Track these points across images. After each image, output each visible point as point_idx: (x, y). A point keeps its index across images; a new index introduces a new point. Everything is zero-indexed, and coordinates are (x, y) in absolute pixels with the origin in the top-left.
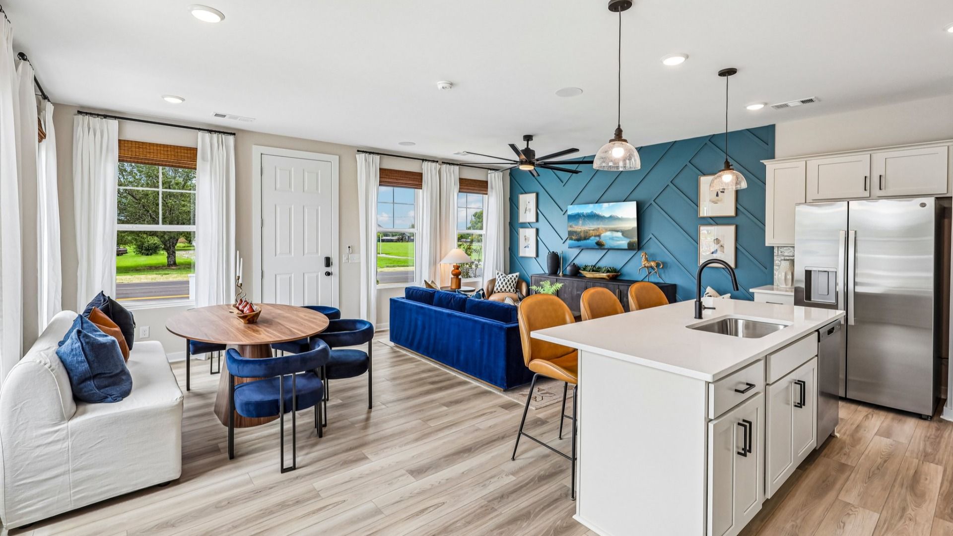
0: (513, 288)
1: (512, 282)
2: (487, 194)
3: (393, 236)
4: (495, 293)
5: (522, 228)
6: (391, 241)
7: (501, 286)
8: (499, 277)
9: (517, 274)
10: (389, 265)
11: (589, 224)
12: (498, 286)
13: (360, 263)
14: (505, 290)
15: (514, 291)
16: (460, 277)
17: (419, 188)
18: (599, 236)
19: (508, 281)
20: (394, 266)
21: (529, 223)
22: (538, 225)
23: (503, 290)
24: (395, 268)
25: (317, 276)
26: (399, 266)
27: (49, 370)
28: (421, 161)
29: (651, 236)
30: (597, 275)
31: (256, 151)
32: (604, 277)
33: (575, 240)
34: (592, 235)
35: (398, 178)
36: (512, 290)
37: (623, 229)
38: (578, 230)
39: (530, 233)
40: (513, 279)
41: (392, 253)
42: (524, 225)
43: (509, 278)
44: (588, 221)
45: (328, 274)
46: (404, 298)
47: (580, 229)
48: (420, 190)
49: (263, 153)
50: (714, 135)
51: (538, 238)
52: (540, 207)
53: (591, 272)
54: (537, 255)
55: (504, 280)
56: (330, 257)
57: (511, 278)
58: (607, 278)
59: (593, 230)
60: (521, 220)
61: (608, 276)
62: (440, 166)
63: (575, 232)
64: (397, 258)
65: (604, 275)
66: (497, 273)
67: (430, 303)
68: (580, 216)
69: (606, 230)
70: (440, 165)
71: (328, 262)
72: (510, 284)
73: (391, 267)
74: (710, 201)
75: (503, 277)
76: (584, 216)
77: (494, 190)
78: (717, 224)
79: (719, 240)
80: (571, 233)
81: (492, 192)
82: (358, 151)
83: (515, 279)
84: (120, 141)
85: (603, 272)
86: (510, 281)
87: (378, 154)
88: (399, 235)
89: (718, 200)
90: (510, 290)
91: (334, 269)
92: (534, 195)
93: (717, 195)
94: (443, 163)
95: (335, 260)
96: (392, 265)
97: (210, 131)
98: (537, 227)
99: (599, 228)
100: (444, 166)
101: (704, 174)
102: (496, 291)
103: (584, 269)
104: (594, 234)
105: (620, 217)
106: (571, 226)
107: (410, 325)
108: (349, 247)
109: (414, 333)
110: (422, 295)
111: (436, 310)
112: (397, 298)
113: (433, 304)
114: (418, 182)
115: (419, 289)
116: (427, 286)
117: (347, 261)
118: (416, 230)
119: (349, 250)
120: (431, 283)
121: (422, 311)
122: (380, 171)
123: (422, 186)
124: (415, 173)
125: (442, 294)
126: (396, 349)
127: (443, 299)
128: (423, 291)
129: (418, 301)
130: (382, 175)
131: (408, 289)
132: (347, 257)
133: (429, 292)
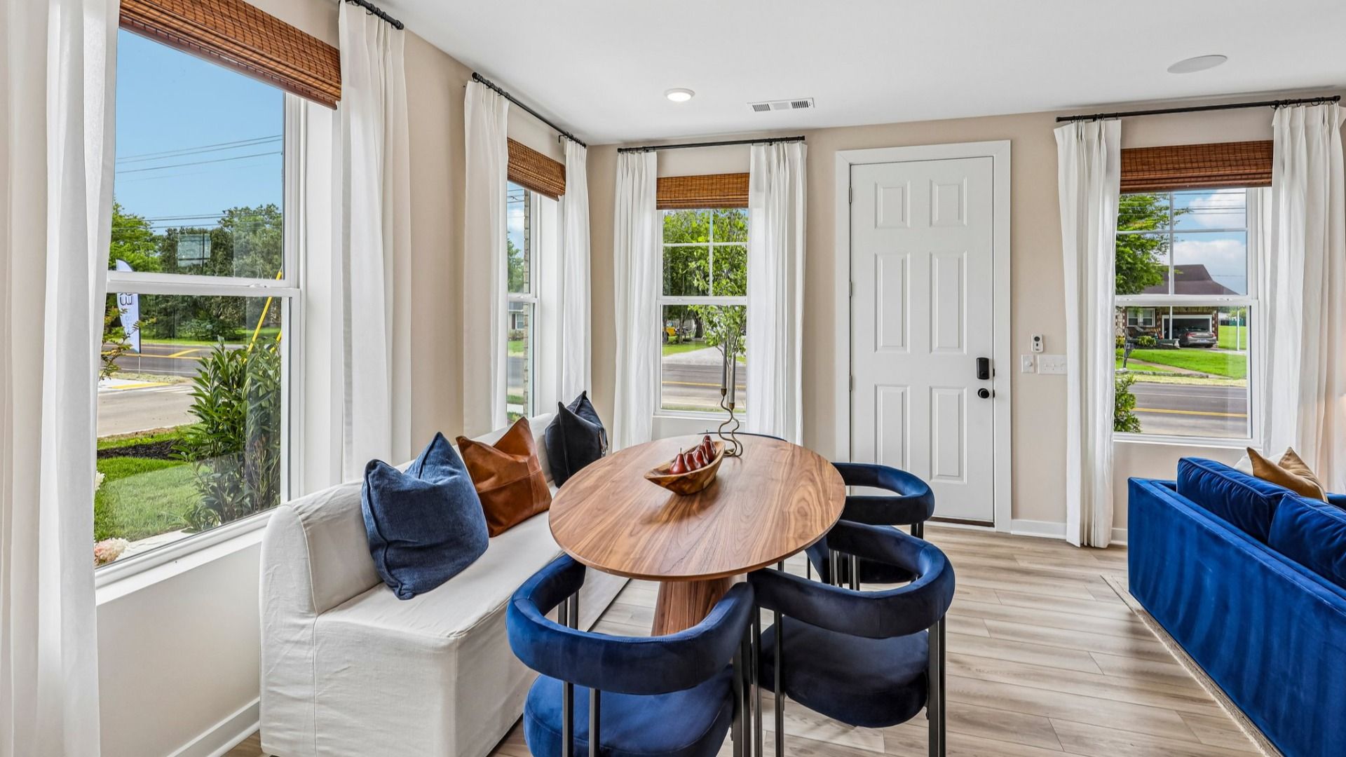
13: (1066, 375)
17: (1263, 185)
25: (960, 397)
27: (302, 524)
31: (841, 160)
35: (1182, 166)
45: (984, 394)
46: (1172, 487)
49: (852, 162)
56: (990, 357)
67: (1260, 535)
71: (984, 369)
82: (1059, 120)
84: (659, 180)
87: (1116, 116)
91: (1000, 384)
95: (1001, 365)
97: (771, 141)
107: (1181, 575)
108: (1037, 339)
109: (1194, 606)
110: (1227, 495)
111: (1268, 566)
112: (1151, 482)
113: (1268, 539)
114: (1258, 169)
115: (1219, 473)
116: (1259, 468)
117: (1032, 368)
118: (1255, 296)
119: (1037, 345)
120: (1280, 458)
121: (1217, 549)
122: (1122, 158)
123: (1271, 178)
124: (1247, 143)
125: (1304, 515)
126: (1144, 621)
127: (1307, 534)
128: (1234, 482)
129: (1213, 512)
130: (1129, 168)
131: (1184, 464)
132: (1032, 361)
133: (1252, 492)
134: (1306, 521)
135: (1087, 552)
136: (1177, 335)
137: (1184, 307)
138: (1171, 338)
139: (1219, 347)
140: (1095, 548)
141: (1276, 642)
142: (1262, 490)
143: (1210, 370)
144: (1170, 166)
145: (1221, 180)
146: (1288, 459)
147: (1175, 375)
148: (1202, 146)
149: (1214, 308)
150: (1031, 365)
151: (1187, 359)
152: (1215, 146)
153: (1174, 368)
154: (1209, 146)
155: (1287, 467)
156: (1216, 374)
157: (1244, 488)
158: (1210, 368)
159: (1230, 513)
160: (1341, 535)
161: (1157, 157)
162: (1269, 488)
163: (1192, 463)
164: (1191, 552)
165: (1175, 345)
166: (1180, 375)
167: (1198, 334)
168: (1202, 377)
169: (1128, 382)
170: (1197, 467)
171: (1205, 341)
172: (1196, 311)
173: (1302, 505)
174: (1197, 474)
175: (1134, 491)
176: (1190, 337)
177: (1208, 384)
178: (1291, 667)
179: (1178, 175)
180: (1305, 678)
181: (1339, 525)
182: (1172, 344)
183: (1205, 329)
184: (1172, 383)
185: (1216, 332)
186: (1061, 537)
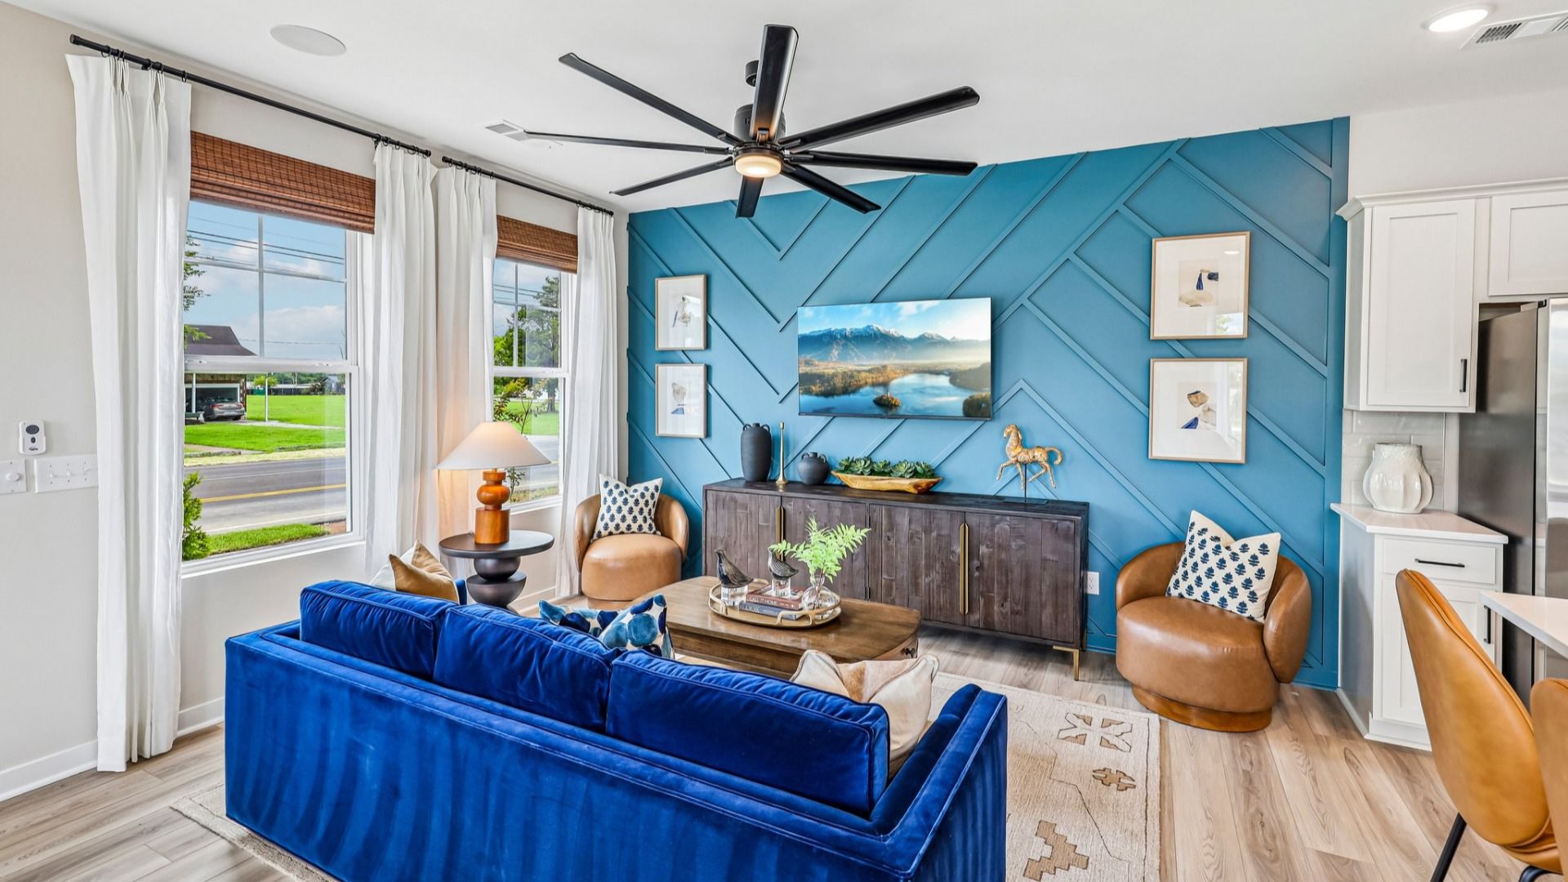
0: (649, 521)
1: (647, 503)
2: (575, 271)
3: (301, 382)
4: (600, 536)
5: (663, 363)
6: (297, 392)
7: (618, 517)
8: (611, 492)
9: (658, 482)
10: (287, 445)
11: (858, 357)
12: (607, 516)
14: (629, 527)
15: (650, 527)
16: (505, 506)
17: (363, 229)
18: (885, 385)
19: (637, 502)
20: (298, 448)
21: (683, 351)
22: (708, 357)
23: (623, 527)
24: (301, 452)
26: (310, 447)
28: (371, 141)
29: (1021, 384)
30: (884, 483)
32: (905, 488)
33: (817, 395)
34: (866, 383)
35: (278, 181)
36: (645, 527)
37: (953, 367)
38: (826, 371)
39: (690, 377)
40: (648, 495)
41: (294, 419)
42: (670, 357)
43: (638, 495)
44: (854, 350)
46: (294, 634)
47: (833, 368)
48: (368, 237)
50: (1190, 139)
51: (711, 390)
52: (714, 312)
53: (865, 477)
54: (708, 434)
55: (626, 502)
57: (643, 496)
58: (912, 490)
59: (870, 371)
60: (662, 343)
61: (916, 486)
62: (437, 170)
63: (820, 376)
64: (306, 430)
65: (906, 484)
66: (602, 483)
67: (424, 672)
68: (836, 338)
69: (906, 371)
70: (438, 167)
72: (641, 510)
73: (291, 449)
74: (1180, 299)
75: (621, 494)
76: (845, 337)
77: (593, 263)
78: (1198, 357)
79: (1203, 395)
80: (806, 382)
81: (588, 265)
82: (77, 41)
83: (652, 496)
85: (902, 477)
86: (642, 502)
87: (182, 75)
88: (315, 381)
89: (1203, 299)
90: (640, 527)
92: (698, 282)
93: (1200, 286)
94: (445, 160)
96: (295, 445)
98: (708, 363)
99: (885, 367)
100: (451, 170)
101: (1164, 235)
102: (604, 533)
103: (848, 468)
104: (870, 381)
105: (948, 337)
106: (807, 363)
107: (322, 766)
108: (32, 429)
109: (343, 807)
110: (380, 629)
111: (456, 719)
112: (262, 635)
113: (432, 671)
114: (361, 209)
115: (363, 600)
116: (402, 577)
117: (22, 485)
118: (354, 362)
119: (33, 440)
120: (412, 556)
121: (382, 716)
122: (193, 145)
123: (373, 223)
124: (349, 175)
125: (476, 632)
126: (255, 855)
127: (485, 655)
128: (386, 609)
129: (360, 657)
130: (204, 163)
131: (311, 596)
132: (22, 471)
133: (413, 617)
134: (481, 639)
135: (139, 773)
136: (201, 407)
137: (210, 375)
138: (194, 411)
139: (248, 419)
140: (153, 758)
141: (468, 819)
142: (422, 610)
143: (242, 445)
144: (262, 177)
145: (323, 213)
146: (419, 556)
147: (203, 455)
148: (301, 162)
149: (242, 376)
150: (20, 478)
151: (214, 435)
152: (316, 166)
153: (201, 446)
154: (309, 165)
155: (420, 566)
156: (248, 449)
157: (402, 614)
158: (242, 443)
159: (386, 652)
160: (523, 648)
161: (244, 159)
162: (430, 605)
163: (322, 594)
164: (340, 730)
165: (199, 419)
166: (209, 455)
167: (226, 405)
168: (234, 454)
169: (191, 482)
170: (332, 597)
171: (233, 413)
172: (222, 379)
173: (472, 619)
174: (333, 608)
175: (238, 660)
176: (216, 409)
177: (242, 461)
178: (488, 844)
179: (272, 193)
180: (506, 851)
181: (517, 634)
182: (196, 419)
183: (232, 399)
184: (200, 465)
185: (244, 402)
186: (87, 766)
